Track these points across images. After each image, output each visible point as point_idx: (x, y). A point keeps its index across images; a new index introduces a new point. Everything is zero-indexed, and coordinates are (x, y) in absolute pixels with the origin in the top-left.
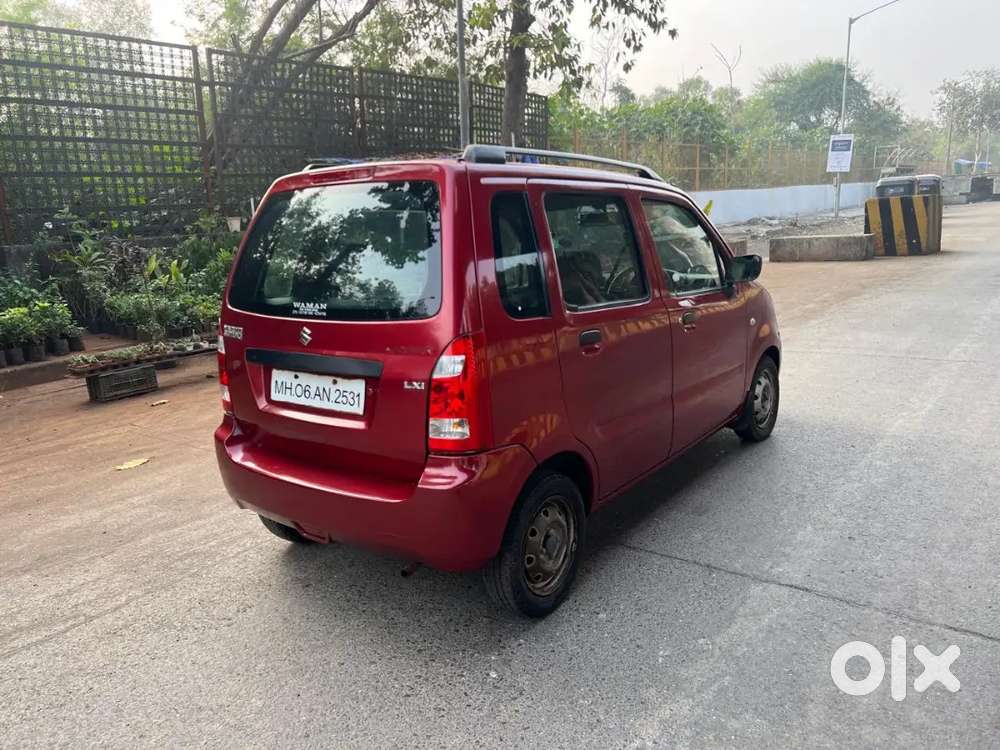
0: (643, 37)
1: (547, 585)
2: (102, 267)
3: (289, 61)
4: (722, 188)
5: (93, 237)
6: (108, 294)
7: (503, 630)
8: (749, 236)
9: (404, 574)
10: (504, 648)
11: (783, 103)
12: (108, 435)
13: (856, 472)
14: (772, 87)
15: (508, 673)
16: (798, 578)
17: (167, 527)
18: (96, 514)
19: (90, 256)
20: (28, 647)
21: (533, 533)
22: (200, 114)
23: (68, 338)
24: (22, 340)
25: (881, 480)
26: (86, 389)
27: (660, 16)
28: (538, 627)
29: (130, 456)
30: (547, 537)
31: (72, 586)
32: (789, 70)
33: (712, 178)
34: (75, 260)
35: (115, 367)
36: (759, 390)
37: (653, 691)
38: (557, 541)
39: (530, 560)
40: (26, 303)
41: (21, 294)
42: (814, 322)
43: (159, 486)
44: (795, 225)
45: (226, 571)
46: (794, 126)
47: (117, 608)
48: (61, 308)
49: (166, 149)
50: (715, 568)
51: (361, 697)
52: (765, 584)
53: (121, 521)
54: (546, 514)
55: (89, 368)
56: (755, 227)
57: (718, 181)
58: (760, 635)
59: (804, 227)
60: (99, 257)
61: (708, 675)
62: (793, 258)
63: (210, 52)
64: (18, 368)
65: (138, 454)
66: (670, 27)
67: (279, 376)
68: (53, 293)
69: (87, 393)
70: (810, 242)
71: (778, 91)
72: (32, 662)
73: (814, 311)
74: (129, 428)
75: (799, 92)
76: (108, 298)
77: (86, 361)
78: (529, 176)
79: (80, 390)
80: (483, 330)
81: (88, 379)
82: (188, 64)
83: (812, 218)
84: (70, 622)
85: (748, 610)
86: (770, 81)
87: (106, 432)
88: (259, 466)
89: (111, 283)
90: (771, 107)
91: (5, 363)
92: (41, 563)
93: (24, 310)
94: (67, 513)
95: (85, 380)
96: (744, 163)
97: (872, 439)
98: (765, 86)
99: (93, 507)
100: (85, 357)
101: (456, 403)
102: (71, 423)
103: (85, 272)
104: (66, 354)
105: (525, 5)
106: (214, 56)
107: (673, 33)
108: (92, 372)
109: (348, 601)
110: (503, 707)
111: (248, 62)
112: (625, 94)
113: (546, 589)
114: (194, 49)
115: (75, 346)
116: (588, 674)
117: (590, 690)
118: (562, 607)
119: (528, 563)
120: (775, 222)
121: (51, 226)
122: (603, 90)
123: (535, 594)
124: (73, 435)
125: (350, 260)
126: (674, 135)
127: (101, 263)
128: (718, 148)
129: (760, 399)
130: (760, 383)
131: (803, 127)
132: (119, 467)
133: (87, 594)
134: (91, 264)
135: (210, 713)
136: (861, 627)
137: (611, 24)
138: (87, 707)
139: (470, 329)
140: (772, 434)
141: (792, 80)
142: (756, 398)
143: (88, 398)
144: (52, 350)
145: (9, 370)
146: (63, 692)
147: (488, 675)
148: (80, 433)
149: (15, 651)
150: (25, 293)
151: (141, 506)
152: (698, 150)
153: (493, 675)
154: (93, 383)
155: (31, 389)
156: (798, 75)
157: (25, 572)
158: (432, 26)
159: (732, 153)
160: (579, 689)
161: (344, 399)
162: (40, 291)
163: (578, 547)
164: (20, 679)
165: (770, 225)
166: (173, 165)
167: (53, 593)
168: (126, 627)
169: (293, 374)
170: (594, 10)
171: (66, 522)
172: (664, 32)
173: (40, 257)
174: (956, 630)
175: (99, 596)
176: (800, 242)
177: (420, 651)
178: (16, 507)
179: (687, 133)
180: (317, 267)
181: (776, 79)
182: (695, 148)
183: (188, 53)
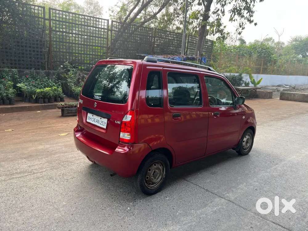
0: (245, 25)
1: (153, 186)
2: (74, 79)
3: (134, 25)
4: (270, 74)
5: (73, 71)
6: (73, 87)
7: (138, 197)
8: (277, 90)
9: (111, 175)
10: (135, 202)
11: (297, 48)
12: (61, 126)
13: (270, 170)
14: (294, 43)
15: (133, 209)
16: (232, 198)
17: (65, 153)
18: (48, 146)
19: (71, 76)
20: (16, 178)
21: (150, 170)
22: (107, 39)
23: (60, 98)
24: (48, 97)
25: (277, 174)
26: (61, 112)
27: (252, 19)
28: (148, 198)
29: (63, 132)
30: (155, 172)
31: (34, 164)
32: (301, 38)
33: (267, 70)
34: (67, 76)
35: (69, 107)
36: (245, 139)
37: (171, 222)
38: (158, 174)
39: (147, 178)
40: (51, 87)
41: (50, 84)
42: (283, 121)
43: (67, 142)
44: (294, 88)
45: (74, 167)
46: (300, 56)
47: (42, 172)
48: (60, 89)
49: (97, 48)
50: (208, 191)
51: (91, 207)
52: (221, 198)
53: (54, 149)
54: (155, 165)
55: (62, 107)
56: (279, 88)
57: (269, 72)
58: (211, 213)
59: (297, 89)
60: (74, 76)
61: (189, 221)
62: (287, 99)
63: (112, 21)
64: (46, 104)
65: (66, 132)
66: (255, 22)
67: (89, 115)
68: (59, 85)
69: (61, 114)
70: (294, 94)
71: (296, 44)
72: (16, 182)
73: (285, 117)
74: (68, 124)
75: (304, 45)
76: (73, 88)
77: (61, 105)
78: (164, 67)
79: (59, 112)
80: (138, 109)
81: (62, 109)
82: (106, 24)
83: (301, 86)
84: (29, 173)
85: (211, 205)
86: (294, 41)
87: (61, 125)
88: (84, 140)
89: (75, 84)
90: (293, 49)
91: (43, 103)
92: (30, 157)
93: (50, 88)
94: (42, 145)
95: (61, 110)
96: (279, 67)
97: (281, 161)
98: (292, 43)
99: (48, 144)
100: (62, 103)
101: (129, 129)
102: (54, 121)
103: (69, 80)
104: (59, 102)
105: (207, 13)
106: (113, 23)
107: (256, 24)
108: (62, 108)
109: (100, 181)
110: (126, 218)
111: (123, 25)
112: (242, 41)
113: (152, 187)
114: (108, 20)
115: (62, 100)
116: (155, 214)
117: (153, 218)
118: (157, 194)
119: (147, 179)
120: (287, 87)
121: (62, 67)
122: (235, 39)
123: (148, 188)
124: (53, 124)
125: (120, 84)
126: (255, 56)
127: (74, 78)
128: (270, 61)
129: (245, 143)
130: (246, 137)
131: (304, 57)
132: (59, 135)
133: (36, 167)
134: (71, 78)
135: (52, 203)
136: (244, 216)
137: (236, 20)
138: (23, 196)
139: (135, 108)
140: (249, 154)
141: (301, 41)
142: (244, 142)
143: (61, 115)
144: (56, 100)
145: (43, 105)
146: (19, 191)
147: (127, 208)
148: (55, 124)
149: (13, 178)
150: (52, 84)
151: (60, 146)
152: (263, 61)
153: (129, 208)
154: (63, 111)
155: (48, 110)
156: (304, 40)
157: (25, 159)
158: (180, 18)
159: (275, 63)
160: (150, 217)
161: (102, 124)
162: (56, 84)
163: (165, 177)
164: (11, 186)
165: (286, 87)
166: (98, 52)
167: (29, 165)
168: (42, 177)
169: (92, 115)
170: (231, 16)
171: (41, 147)
172: (253, 24)
173: (58, 74)
174: (274, 223)
175: (39, 168)
176: (291, 94)
177: (112, 198)
178: (31, 141)
179: (259, 55)
180: (111, 84)
181: (296, 40)
182: (262, 60)
183: (106, 21)
